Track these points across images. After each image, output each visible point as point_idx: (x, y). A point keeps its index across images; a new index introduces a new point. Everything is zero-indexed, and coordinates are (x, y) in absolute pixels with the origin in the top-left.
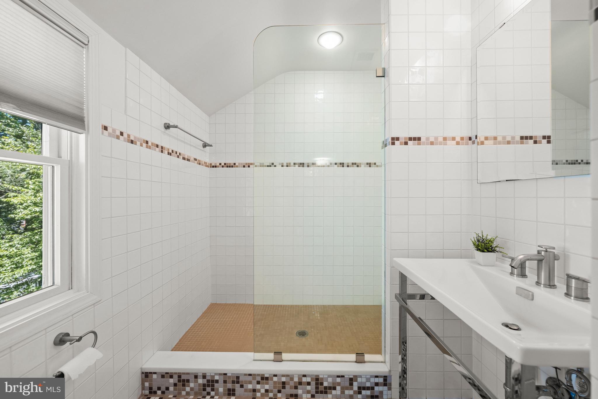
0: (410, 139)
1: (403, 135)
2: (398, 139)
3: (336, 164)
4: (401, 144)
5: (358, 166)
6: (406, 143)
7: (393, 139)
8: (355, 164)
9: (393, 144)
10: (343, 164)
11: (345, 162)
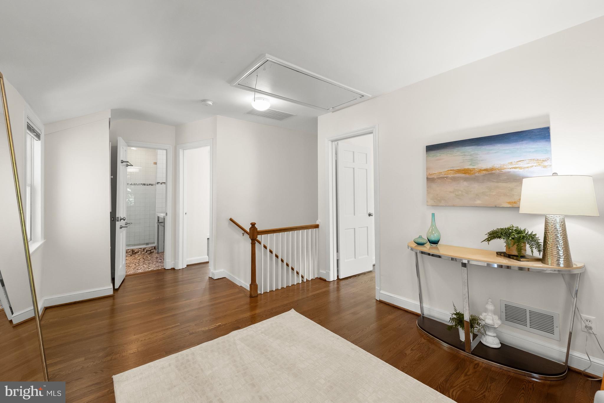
0: (163, 183)
1: (161, 181)
2: (159, 183)
3: (141, 184)
4: (160, 184)
5: (152, 185)
6: (162, 184)
7: (158, 183)
8: (151, 184)
9: (158, 184)
10: (145, 184)
11: (146, 183)
